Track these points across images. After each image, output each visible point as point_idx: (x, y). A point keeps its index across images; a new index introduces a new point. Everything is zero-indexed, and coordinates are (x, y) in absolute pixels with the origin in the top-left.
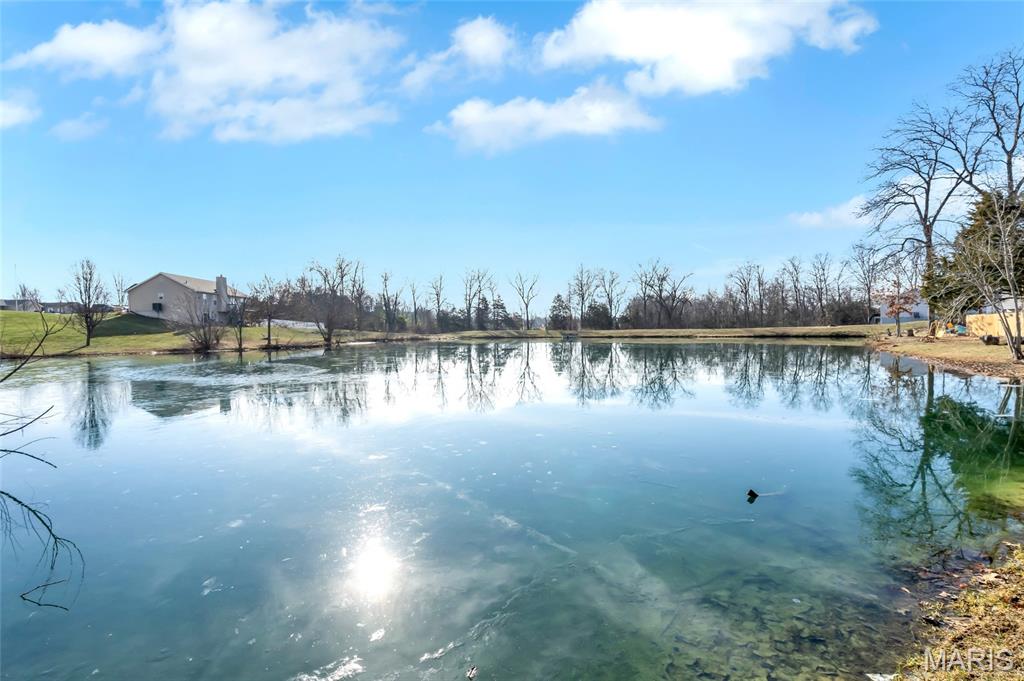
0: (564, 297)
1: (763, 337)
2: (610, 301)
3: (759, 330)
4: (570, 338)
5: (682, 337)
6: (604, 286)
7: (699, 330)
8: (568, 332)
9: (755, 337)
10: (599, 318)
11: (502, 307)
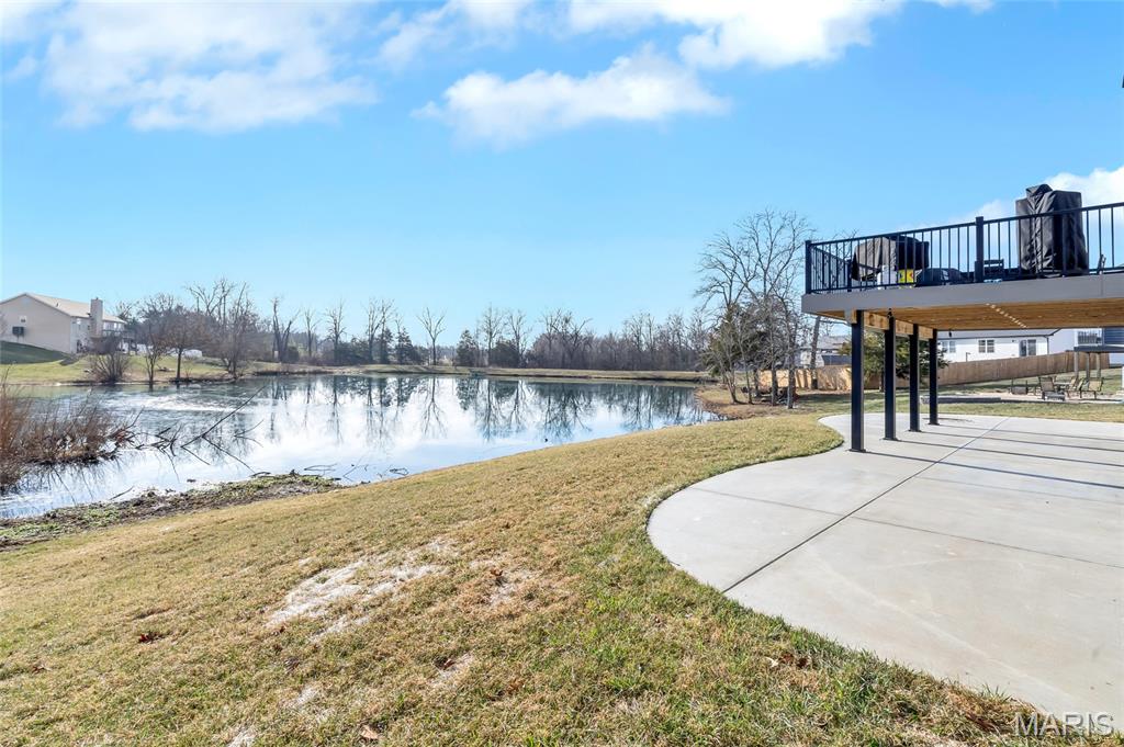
0: (472, 334)
1: (644, 379)
2: (518, 338)
3: (642, 373)
4: (478, 376)
5: (580, 377)
6: (512, 324)
7: (595, 372)
8: (477, 369)
9: (639, 379)
10: (507, 355)
11: (407, 339)
